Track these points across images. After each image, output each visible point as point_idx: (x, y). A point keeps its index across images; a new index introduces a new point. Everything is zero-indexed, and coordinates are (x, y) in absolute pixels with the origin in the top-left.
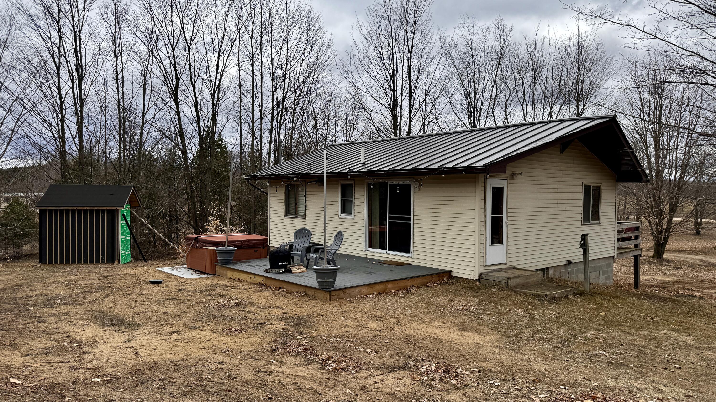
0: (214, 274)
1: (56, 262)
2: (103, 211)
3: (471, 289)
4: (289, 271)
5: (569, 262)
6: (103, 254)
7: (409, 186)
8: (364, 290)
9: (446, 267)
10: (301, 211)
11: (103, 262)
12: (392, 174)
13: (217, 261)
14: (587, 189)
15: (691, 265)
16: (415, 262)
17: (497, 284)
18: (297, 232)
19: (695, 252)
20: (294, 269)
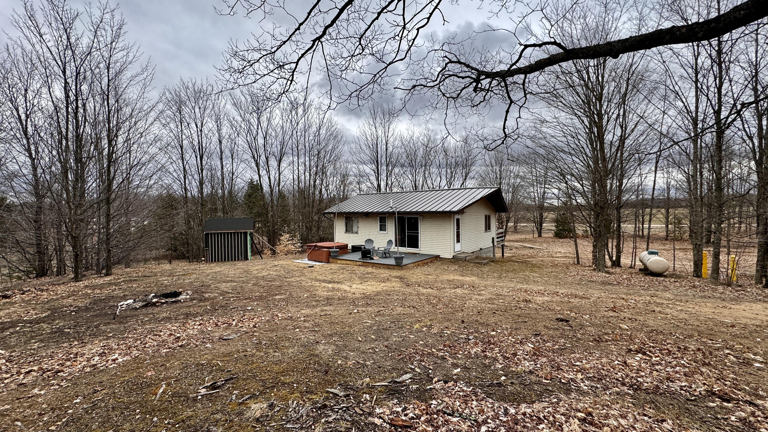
0: (328, 262)
1: (222, 261)
2: (241, 233)
3: (451, 262)
4: (373, 259)
5: (481, 249)
6: (241, 256)
7: (417, 219)
8: (412, 265)
9: (437, 254)
10: (355, 229)
11: (242, 260)
12: (410, 213)
13: (330, 256)
14: (486, 216)
15: (516, 248)
16: (421, 252)
17: (461, 259)
18: (366, 241)
19: (517, 241)
20: (374, 258)
